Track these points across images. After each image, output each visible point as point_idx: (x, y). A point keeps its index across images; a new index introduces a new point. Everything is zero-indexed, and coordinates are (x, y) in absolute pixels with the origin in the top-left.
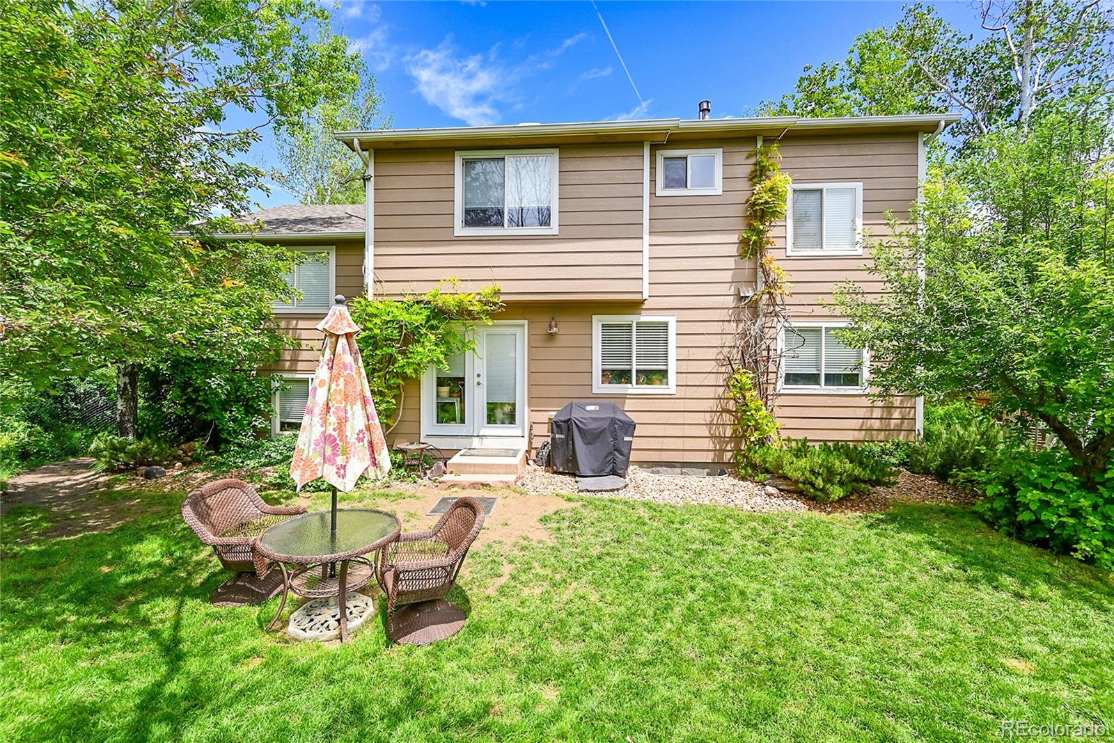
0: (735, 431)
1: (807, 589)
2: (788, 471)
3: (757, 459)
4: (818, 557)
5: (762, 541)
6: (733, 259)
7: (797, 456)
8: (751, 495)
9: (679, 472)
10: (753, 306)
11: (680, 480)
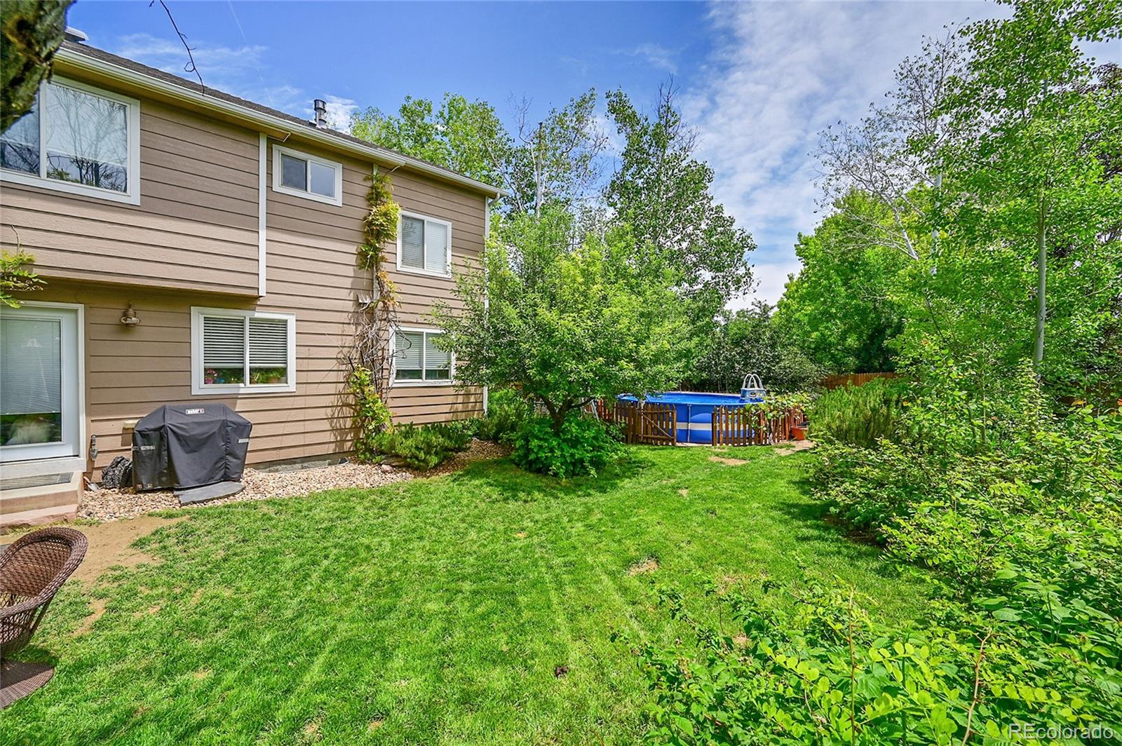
0: (354, 422)
1: (414, 531)
2: (400, 450)
3: (374, 444)
4: (421, 509)
5: (381, 508)
6: (352, 267)
7: (406, 438)
8: (370, 475)
9: (300, 467)
10: (370, 312)
11: (303, 474)
